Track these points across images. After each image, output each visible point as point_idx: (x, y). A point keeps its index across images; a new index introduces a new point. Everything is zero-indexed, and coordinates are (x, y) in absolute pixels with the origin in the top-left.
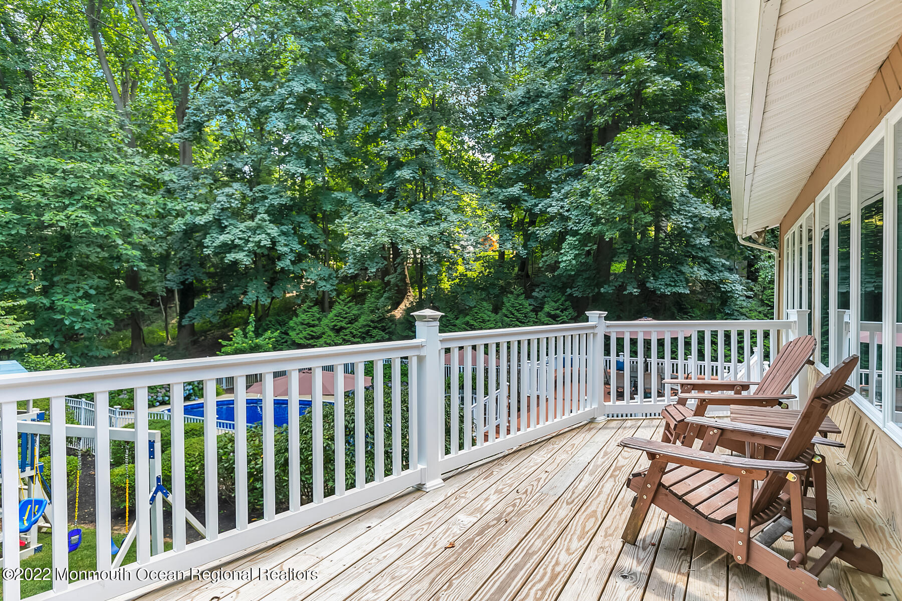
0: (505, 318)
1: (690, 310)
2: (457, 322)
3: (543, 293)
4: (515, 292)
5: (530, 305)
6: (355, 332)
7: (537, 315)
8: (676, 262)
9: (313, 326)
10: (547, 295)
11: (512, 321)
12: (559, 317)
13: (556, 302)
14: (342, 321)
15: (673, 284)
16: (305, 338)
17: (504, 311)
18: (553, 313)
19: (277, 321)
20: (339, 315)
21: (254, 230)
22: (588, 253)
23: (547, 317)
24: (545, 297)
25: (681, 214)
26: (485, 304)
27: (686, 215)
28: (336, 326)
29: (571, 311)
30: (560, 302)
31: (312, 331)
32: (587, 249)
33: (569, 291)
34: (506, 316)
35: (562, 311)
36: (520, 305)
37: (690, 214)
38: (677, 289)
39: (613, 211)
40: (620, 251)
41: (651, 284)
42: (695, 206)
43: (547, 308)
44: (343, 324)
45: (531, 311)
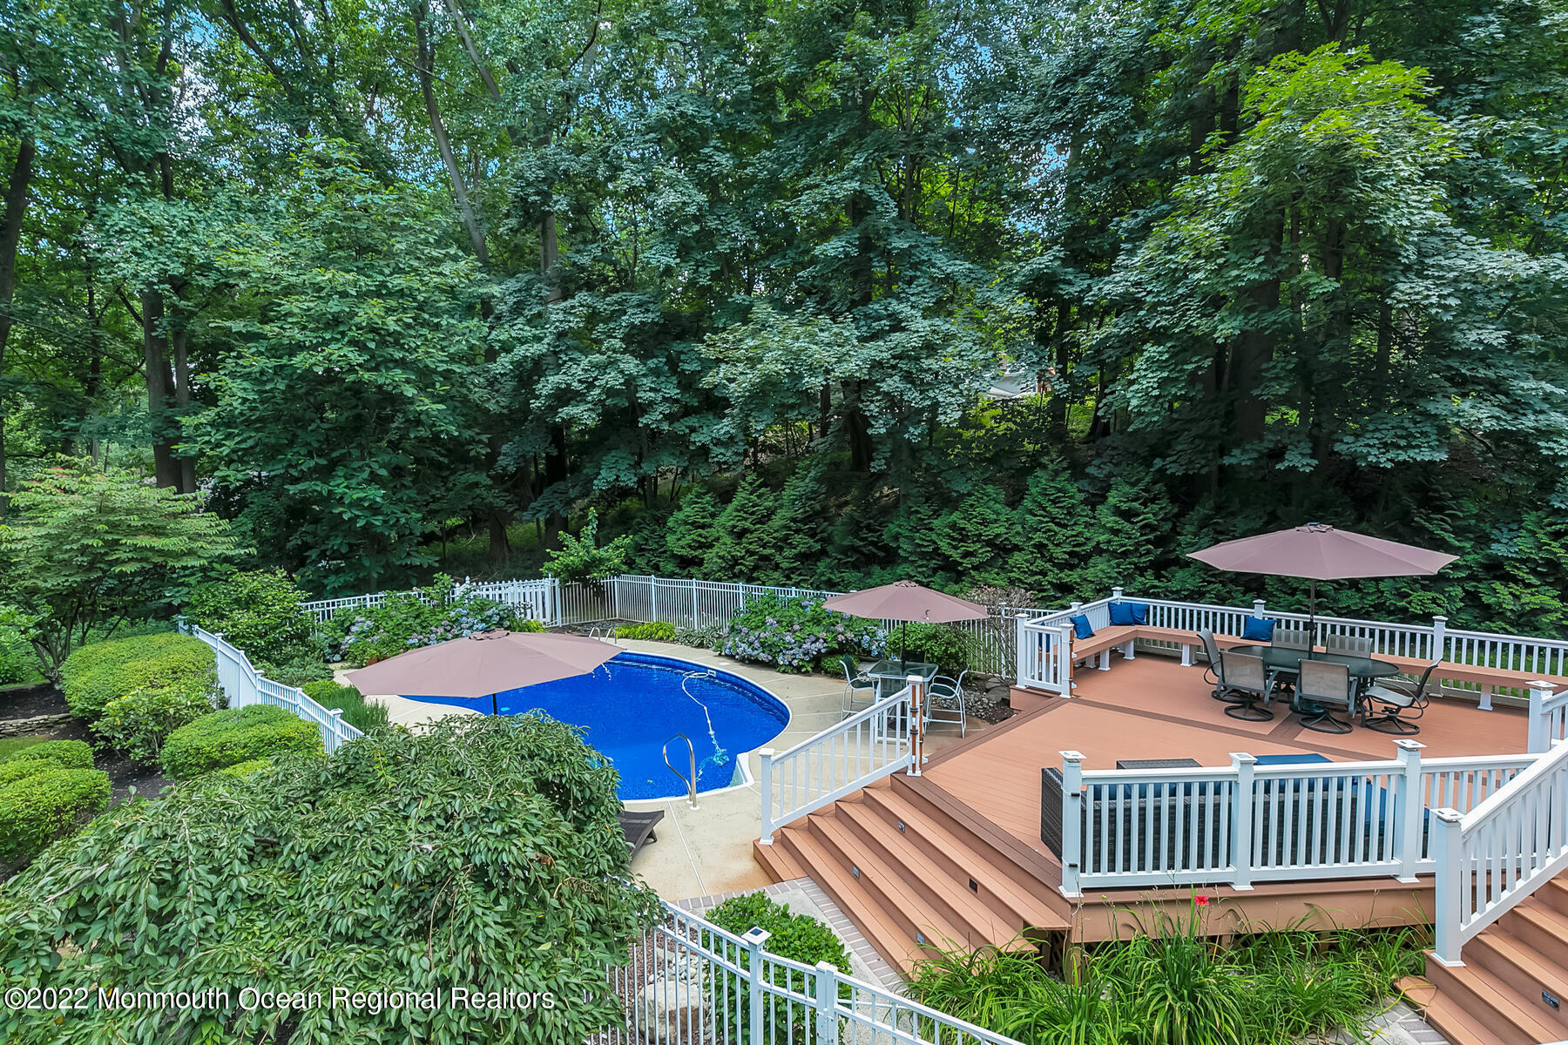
0: (1028, 517)
1: (1450, 503)
2: (936, 523)
3: (1107, 469)
4: (1050, 466)
5: (1080, 491)
6: (766, 538)
7: (1093, 510)
8: (1414, 393)
9: (703, 527)
10: (1116, 471)
11: (1042, 522)
12: (1138, 515)
13: (1133, 485)
14: (746, 519)
15: (1403, 443)
16: (690, 547)
17: (1027, 503)
18: (1124, 506)
19: (653, 516)
20: (742, 508)
21: (602, 368)
22: (1193, 378)
23: (1114, 514)
24: (1110, 475)
25: (1427, 277)
26: (990, 489)
27: (1442, 277)
28: (735, 527)
29: (1164, 502)
30: (1141, 485)
31: (700, 535)
32: (1190, 367)
33: (1158, 463)
34: (1031, 512)
35: (1144, 504)
36: (1059, 490)
37: (1451, 275)
38: (1411, 453)
39: (1235, 273)
40: (1268, 375)
41: (1345, 446)
42: (1468, 255)
43: (1113, 497)
44: (747, 524)
45: (1082, 503)
